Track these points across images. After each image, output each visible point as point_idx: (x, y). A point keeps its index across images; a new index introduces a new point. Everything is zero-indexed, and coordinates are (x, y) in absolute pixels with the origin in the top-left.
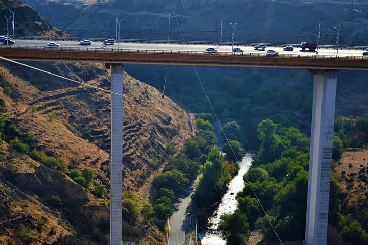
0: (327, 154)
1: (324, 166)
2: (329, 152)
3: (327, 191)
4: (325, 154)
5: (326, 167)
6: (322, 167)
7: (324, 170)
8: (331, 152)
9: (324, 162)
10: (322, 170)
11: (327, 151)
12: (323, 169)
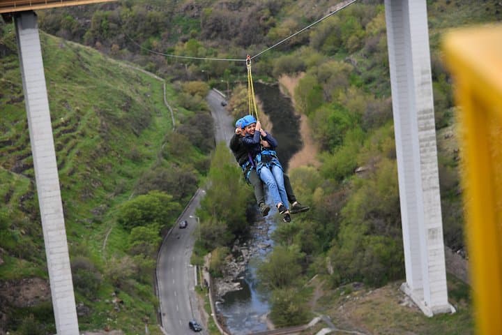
0: (426, 121)
1: (424, 143)
2: (427, 118)
3: (435, 188)
4: (422, 121)
5: (427, 145)
6: (421, 146)
7: (425, 151)
8: (431, 117)
9: (422, 137)
10: (421, 152)
11: (426, 115)
12: (422, 149)
